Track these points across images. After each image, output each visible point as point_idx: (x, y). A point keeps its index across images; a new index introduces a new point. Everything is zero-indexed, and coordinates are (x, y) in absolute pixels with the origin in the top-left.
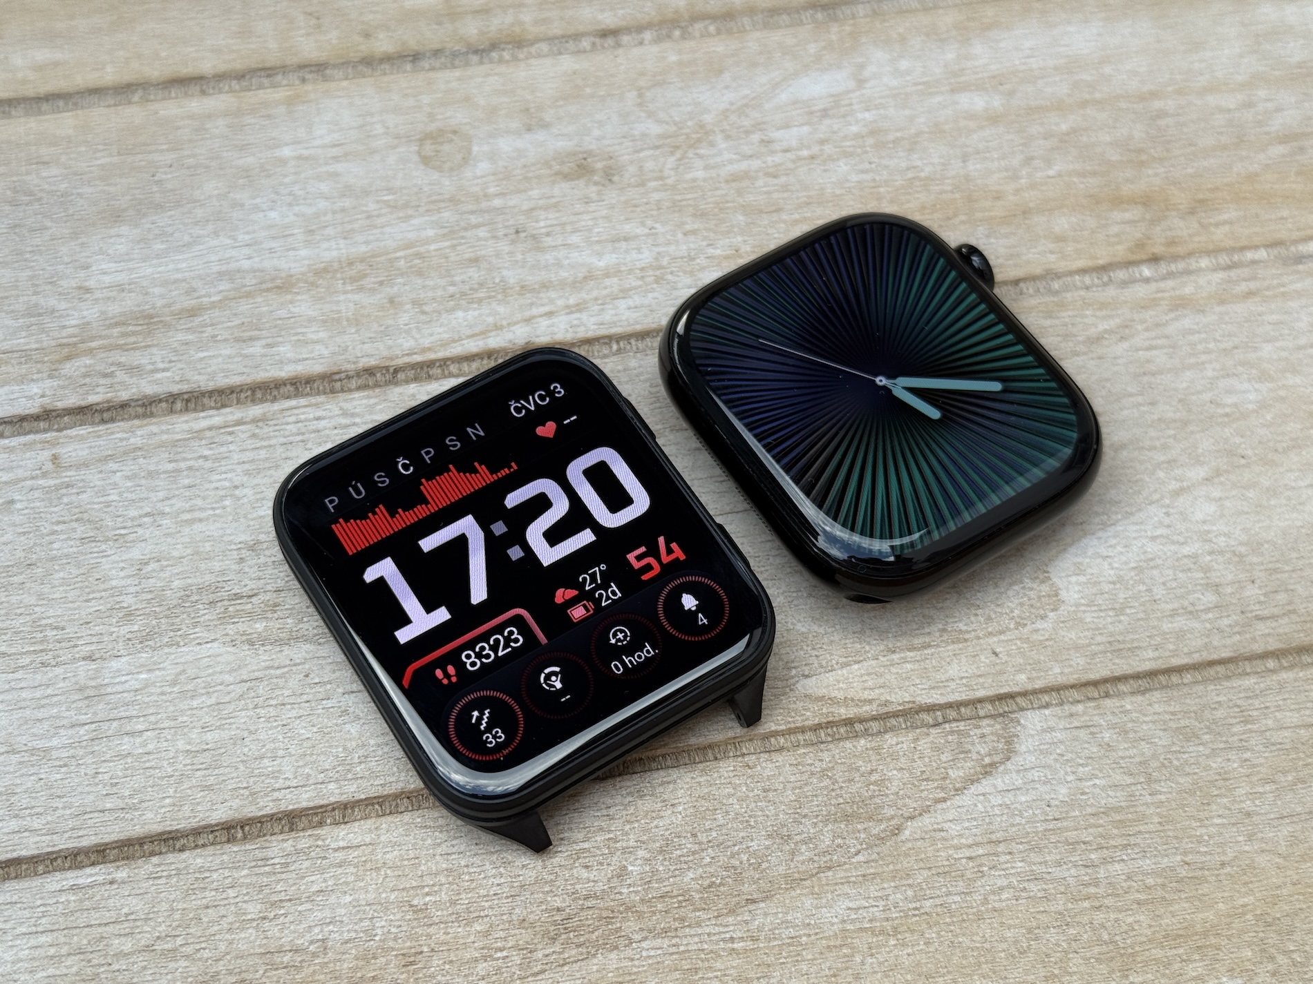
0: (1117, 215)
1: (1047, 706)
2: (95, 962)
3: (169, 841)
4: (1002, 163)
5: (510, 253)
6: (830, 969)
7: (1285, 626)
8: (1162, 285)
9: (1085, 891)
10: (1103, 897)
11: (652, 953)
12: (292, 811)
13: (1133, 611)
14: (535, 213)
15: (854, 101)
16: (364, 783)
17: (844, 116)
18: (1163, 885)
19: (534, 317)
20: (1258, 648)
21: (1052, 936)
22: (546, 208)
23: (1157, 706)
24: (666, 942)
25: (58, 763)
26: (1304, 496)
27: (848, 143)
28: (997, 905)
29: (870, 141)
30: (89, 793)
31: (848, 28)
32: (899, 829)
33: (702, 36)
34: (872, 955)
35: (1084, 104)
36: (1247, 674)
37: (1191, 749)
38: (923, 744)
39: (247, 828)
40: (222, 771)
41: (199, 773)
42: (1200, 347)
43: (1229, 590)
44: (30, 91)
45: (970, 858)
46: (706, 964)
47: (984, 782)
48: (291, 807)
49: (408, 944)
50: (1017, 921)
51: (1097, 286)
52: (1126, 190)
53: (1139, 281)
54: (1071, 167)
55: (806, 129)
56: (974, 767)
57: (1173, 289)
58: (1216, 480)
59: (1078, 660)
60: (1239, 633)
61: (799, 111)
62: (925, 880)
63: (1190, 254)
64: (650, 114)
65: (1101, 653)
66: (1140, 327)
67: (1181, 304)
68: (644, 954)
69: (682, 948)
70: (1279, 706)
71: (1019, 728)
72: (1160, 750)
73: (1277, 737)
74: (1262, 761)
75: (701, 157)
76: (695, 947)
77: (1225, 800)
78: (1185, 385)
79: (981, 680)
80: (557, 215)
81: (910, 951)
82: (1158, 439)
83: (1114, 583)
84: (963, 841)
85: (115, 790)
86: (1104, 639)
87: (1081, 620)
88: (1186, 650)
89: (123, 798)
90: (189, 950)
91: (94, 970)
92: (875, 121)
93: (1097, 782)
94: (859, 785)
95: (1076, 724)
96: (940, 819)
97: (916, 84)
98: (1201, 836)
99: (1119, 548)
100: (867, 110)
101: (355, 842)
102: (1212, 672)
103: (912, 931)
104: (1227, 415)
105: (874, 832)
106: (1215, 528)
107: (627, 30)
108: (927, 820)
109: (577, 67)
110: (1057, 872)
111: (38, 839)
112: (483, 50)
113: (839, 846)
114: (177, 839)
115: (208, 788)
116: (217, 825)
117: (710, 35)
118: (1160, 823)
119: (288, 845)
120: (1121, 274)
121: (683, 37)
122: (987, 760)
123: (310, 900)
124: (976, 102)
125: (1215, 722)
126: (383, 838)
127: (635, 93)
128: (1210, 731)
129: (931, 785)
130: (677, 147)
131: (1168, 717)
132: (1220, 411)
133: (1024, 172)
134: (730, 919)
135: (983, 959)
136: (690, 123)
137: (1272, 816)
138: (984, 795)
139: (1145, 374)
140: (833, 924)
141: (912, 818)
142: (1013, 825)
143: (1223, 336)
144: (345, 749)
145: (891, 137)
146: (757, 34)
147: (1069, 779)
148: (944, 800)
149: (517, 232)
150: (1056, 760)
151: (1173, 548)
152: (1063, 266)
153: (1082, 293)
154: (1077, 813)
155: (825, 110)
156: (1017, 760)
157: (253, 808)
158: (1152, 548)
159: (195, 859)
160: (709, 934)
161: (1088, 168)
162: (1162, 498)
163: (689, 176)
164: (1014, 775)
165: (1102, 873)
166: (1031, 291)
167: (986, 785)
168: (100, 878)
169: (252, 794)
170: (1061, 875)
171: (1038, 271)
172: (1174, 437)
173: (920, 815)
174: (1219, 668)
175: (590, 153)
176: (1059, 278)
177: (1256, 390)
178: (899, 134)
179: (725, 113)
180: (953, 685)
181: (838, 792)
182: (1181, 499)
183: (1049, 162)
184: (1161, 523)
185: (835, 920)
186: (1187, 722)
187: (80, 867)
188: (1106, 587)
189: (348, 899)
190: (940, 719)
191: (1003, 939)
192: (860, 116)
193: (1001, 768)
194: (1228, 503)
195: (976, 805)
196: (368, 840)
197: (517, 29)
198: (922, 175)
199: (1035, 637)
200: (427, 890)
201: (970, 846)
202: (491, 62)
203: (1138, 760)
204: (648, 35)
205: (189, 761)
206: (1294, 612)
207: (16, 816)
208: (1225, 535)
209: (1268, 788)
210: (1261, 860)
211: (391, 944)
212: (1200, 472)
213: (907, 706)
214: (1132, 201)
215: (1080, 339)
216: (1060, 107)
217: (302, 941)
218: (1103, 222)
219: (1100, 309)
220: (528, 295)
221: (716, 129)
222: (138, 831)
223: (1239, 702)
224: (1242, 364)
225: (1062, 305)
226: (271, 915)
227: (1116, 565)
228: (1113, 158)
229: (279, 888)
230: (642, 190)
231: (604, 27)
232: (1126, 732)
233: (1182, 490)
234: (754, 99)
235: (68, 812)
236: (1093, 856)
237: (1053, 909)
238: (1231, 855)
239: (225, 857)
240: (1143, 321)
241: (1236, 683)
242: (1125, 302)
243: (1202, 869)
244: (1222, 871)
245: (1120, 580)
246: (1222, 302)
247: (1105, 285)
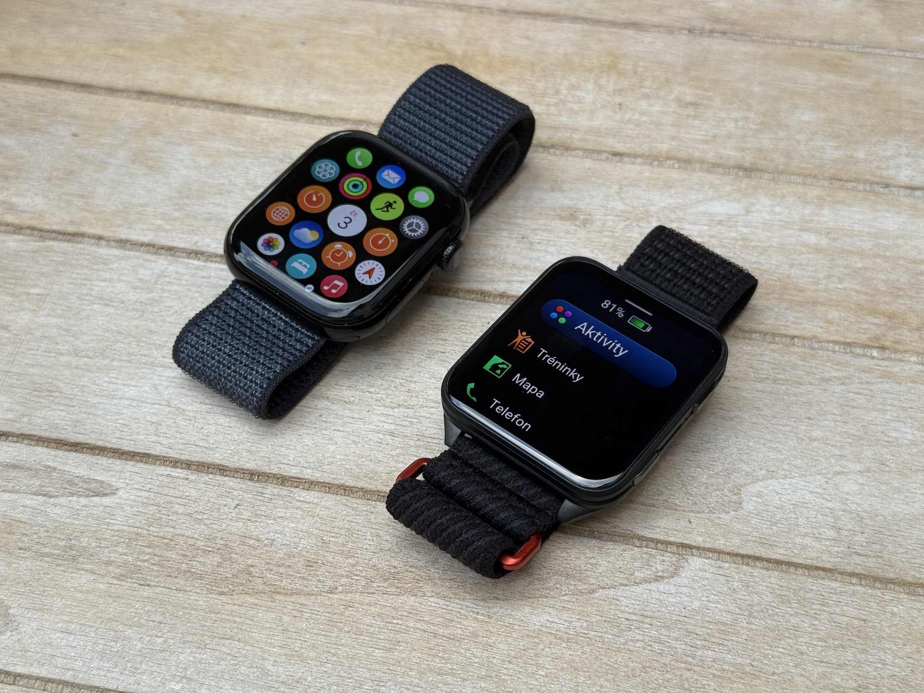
0: (870, 319)
1: (710, 558)
2: (162, 512)
3: (222, 470)
4: (813, 274)
5: (515, 247)
6: (523, 646)
7: (871, 563)
8: (881, 363)
9: (685, 658)
10: (694, 665)
11: (433, 604)
12: (285, 476)
13: (782, 526)
14: (537, 231)
15: (740, 221)
16: (325, 474)
17: (730, 227)
18: (733, 672)
19: (513, 281)
20: (849, 569)
21: (655, 674)
22: (544, 231)
23: (772, 579)
24: (443, 602)
25: (186, 418)
26: (916, 499)
27: (726, 241)
28: (631, 648)
29: (740, 243)
30: (194, 436)
31: (753, 183)
32: (594, 591)
33: (669, 167)
34: (550, 648)
35: (878, 256)
36: (837, 581)
37: (783, 608)
38: (628, 554)
39: (261, 477)
40: (260, 446)
41: (248, 444)
42: (889, 402)
43: (846, 533)
44: (312, 112)
45: (627, 619)
46: (459, 620)
47: (653, 584)
48: (285, 474)
49: (313, 556)
50: (639, 660)
51: (840, 352)
52: (882, 307)
53: (868, 356)
54: (854, 286)
55: (706, 228)
56: (651, 575)
57: (887, 366)
58: (865, 474)
59: (737, 541)
60: (841, 558)
61: (706, 218)
62: (596, 621)
63: (906, 351)
64: (621, 199)
65: (752, 541)
66: (856, 381)
67: (887, 376)
68: (429, 603)
69: (449, 608)
70: (847, 603)
71: (686, 564)
72: (764, 602)
73: (838, 619)
74: (824, 628)
75: (640, 227)
76: (457, 610)
77: (791, 641)
78: (870, 418)
79: (676, 533)
80: (548, 235)
81: (572, 653)
82: (840, 442)
83: (777, 508)
84: (627, 609)
85: (207, 438)
86: (758, 535)
87: (749, 521)
88: (804, 556)
89: (209, 443)
90: (208, 522)
91: (161, 516)
92: (747, 234)
93: (719, 606)
94: (582, 562)
95: (720, 572)
96: (619, 594)
97: (780, 221)
98: (768, 654)
99: (789, 491)
100: (746, 227)
101: (308, 501)
102: (816, 573)
103: (576, 643)
104: (889, 442)
105: (579, 588)
106: (852, 499)
107: (628, 155)
108: (611, 592)
109: (592, 166)
110: (674, 643)
111: (162, 448)
112: (547, 147)
113: (557, 588)
114: (226, 471)
115: (250, 452)
116: (247, 470)
117: (674, 168)
118: (746, 640)
119: (276, 491)
120: (859, 351)
121: (658, 166)
122: (660, 574)
123: (275, 519)
124: (812, 239)
125: (804, 599)
126: (323, 503)
127: (618, 187)
128: (799, 602)
129: (622, 575)
130: (629, 219)
131: (777, 587)
132: (886, 438)
133: (824, 282)
134: (481, 603)
135: (610, 672)
136: (641, 209)
137: (816, 659)
138: (650, 590)
139: (848, 406)
140: (535, 625)
141: (603, 588)
142: (659, 611)
143: (907, 400)
144: (323, 456)
145: (753, 244)
146: (700, 174)
147: (703, 599)
148: (626, 585)
149: (523, 238)
150: (700, 587)
151: (822, 501)
152: (825, 336)
153: (829, 353)
154: (699, 618)
155: (721, 221)
156: (677, 579)
157: (267, 468)
158: (808, 497)
159: (230, 482)
160: (466, 606)
161: (864, 290)
162: (828, 473)
163: (629, 234)
164: (672, 587)
165: (699, 653)
166: (800, 344)
167: (653, 586)
168: (182, 476)
169: (269, 461)
170: (675, 646)
171: (808, 335)
172: (850, 444)
173: (609, 588)
174: (821, 573)
175: (580, 210)
176: (820, 342)
177: (913, 434)
178: (758, 244)
179: (663, 209)
180: (658, 530)
181: (569, 562)
182: (839, 477)
183: (841, 281)
184: (821, 486)
185: (538, 624)
186: (787, 593)
187: (177, 467)
188: (771, 509)
189: (293, 525)
190: (644, 545)
191: (627, 666)
192: (740, 229)
193: (667, 580)
194: (867, 488)
195: (643, 594)
196: (315, 502)
197: (569, 141)
198: (763, 268)
199: (717, 521)
200: (333, 534)
201: (630, 613)
202: (549, 153)
203: (748, 602)
204: (639, 160)
205: (246, 437)
206: (881, 557)
207: (157, 435)
208: (857, 504)
209: (820, 643)
210: (798, 680)
211: (304, 553)
212: (859, 467)
213: (627, 532)
214: (883, 314)
215: (817, 377)
216: (862, 254)
217: (262, 537)
218: (860, 320)
219: (837, 365)
220: (515, 270)
221: (655, 215)
222: (209, 460)
223: (823, 593)
224: (911, 418)
225: (814, 357)
226: (253, 520)
227: (783, 499)
228: (882, 289)
229: (263, 509)
230: (599, 234)
231: (616, 150)
232: (748, 587)
233: (842, 472)
234: (683, 205)
235: (181, 441)
236: (698, 643)
237: (662, 661)
238: (781, 670)
239: (244, 486)
240: (859, 378)
241: (826, 582)
242: (854, 365)
243: (760, 672)
244: (771, 677)
245: (782, 508)
246: (914, 382)
247: (847, 353)
